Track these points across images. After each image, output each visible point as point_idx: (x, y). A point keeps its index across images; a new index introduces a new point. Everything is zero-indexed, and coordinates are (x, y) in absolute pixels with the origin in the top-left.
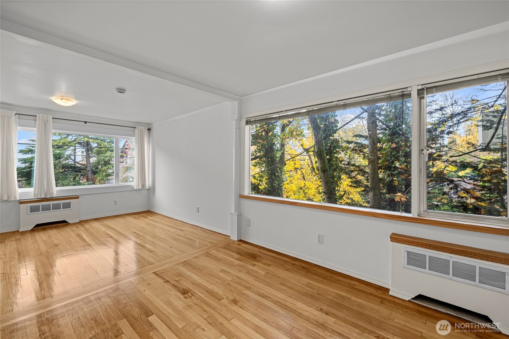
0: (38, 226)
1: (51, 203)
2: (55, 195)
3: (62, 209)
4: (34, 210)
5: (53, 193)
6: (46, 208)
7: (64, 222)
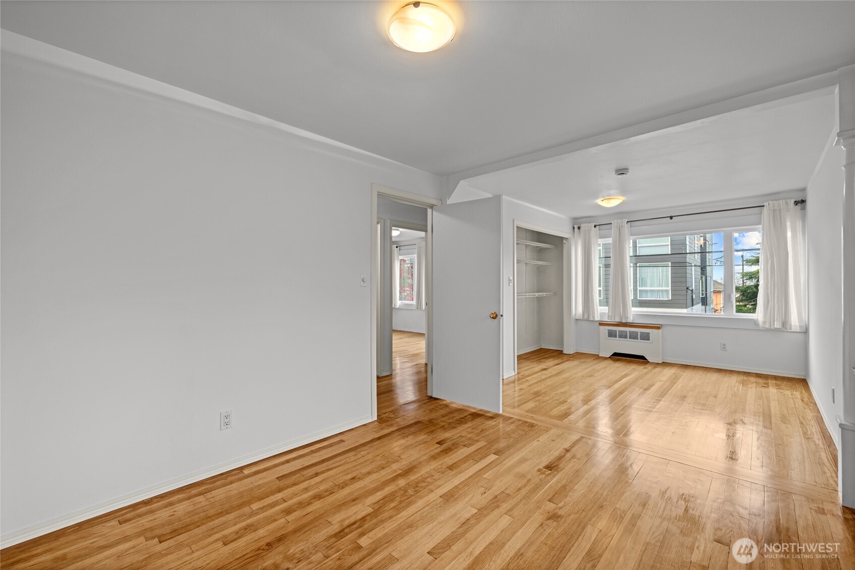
0: (615, 354)
1: (628, 329)
2: (630, 319)
3: (639, 340)
4: (611, 334)
5: (628, 317)
6: (623, 336)
7: (642, 358)
